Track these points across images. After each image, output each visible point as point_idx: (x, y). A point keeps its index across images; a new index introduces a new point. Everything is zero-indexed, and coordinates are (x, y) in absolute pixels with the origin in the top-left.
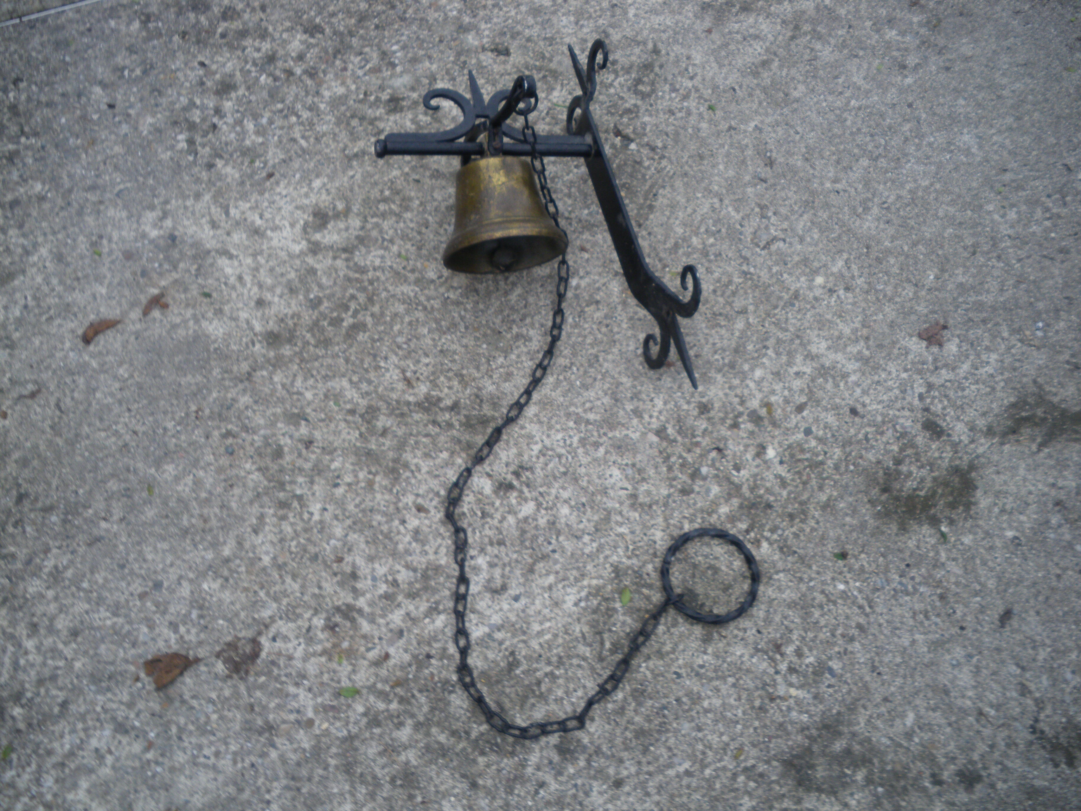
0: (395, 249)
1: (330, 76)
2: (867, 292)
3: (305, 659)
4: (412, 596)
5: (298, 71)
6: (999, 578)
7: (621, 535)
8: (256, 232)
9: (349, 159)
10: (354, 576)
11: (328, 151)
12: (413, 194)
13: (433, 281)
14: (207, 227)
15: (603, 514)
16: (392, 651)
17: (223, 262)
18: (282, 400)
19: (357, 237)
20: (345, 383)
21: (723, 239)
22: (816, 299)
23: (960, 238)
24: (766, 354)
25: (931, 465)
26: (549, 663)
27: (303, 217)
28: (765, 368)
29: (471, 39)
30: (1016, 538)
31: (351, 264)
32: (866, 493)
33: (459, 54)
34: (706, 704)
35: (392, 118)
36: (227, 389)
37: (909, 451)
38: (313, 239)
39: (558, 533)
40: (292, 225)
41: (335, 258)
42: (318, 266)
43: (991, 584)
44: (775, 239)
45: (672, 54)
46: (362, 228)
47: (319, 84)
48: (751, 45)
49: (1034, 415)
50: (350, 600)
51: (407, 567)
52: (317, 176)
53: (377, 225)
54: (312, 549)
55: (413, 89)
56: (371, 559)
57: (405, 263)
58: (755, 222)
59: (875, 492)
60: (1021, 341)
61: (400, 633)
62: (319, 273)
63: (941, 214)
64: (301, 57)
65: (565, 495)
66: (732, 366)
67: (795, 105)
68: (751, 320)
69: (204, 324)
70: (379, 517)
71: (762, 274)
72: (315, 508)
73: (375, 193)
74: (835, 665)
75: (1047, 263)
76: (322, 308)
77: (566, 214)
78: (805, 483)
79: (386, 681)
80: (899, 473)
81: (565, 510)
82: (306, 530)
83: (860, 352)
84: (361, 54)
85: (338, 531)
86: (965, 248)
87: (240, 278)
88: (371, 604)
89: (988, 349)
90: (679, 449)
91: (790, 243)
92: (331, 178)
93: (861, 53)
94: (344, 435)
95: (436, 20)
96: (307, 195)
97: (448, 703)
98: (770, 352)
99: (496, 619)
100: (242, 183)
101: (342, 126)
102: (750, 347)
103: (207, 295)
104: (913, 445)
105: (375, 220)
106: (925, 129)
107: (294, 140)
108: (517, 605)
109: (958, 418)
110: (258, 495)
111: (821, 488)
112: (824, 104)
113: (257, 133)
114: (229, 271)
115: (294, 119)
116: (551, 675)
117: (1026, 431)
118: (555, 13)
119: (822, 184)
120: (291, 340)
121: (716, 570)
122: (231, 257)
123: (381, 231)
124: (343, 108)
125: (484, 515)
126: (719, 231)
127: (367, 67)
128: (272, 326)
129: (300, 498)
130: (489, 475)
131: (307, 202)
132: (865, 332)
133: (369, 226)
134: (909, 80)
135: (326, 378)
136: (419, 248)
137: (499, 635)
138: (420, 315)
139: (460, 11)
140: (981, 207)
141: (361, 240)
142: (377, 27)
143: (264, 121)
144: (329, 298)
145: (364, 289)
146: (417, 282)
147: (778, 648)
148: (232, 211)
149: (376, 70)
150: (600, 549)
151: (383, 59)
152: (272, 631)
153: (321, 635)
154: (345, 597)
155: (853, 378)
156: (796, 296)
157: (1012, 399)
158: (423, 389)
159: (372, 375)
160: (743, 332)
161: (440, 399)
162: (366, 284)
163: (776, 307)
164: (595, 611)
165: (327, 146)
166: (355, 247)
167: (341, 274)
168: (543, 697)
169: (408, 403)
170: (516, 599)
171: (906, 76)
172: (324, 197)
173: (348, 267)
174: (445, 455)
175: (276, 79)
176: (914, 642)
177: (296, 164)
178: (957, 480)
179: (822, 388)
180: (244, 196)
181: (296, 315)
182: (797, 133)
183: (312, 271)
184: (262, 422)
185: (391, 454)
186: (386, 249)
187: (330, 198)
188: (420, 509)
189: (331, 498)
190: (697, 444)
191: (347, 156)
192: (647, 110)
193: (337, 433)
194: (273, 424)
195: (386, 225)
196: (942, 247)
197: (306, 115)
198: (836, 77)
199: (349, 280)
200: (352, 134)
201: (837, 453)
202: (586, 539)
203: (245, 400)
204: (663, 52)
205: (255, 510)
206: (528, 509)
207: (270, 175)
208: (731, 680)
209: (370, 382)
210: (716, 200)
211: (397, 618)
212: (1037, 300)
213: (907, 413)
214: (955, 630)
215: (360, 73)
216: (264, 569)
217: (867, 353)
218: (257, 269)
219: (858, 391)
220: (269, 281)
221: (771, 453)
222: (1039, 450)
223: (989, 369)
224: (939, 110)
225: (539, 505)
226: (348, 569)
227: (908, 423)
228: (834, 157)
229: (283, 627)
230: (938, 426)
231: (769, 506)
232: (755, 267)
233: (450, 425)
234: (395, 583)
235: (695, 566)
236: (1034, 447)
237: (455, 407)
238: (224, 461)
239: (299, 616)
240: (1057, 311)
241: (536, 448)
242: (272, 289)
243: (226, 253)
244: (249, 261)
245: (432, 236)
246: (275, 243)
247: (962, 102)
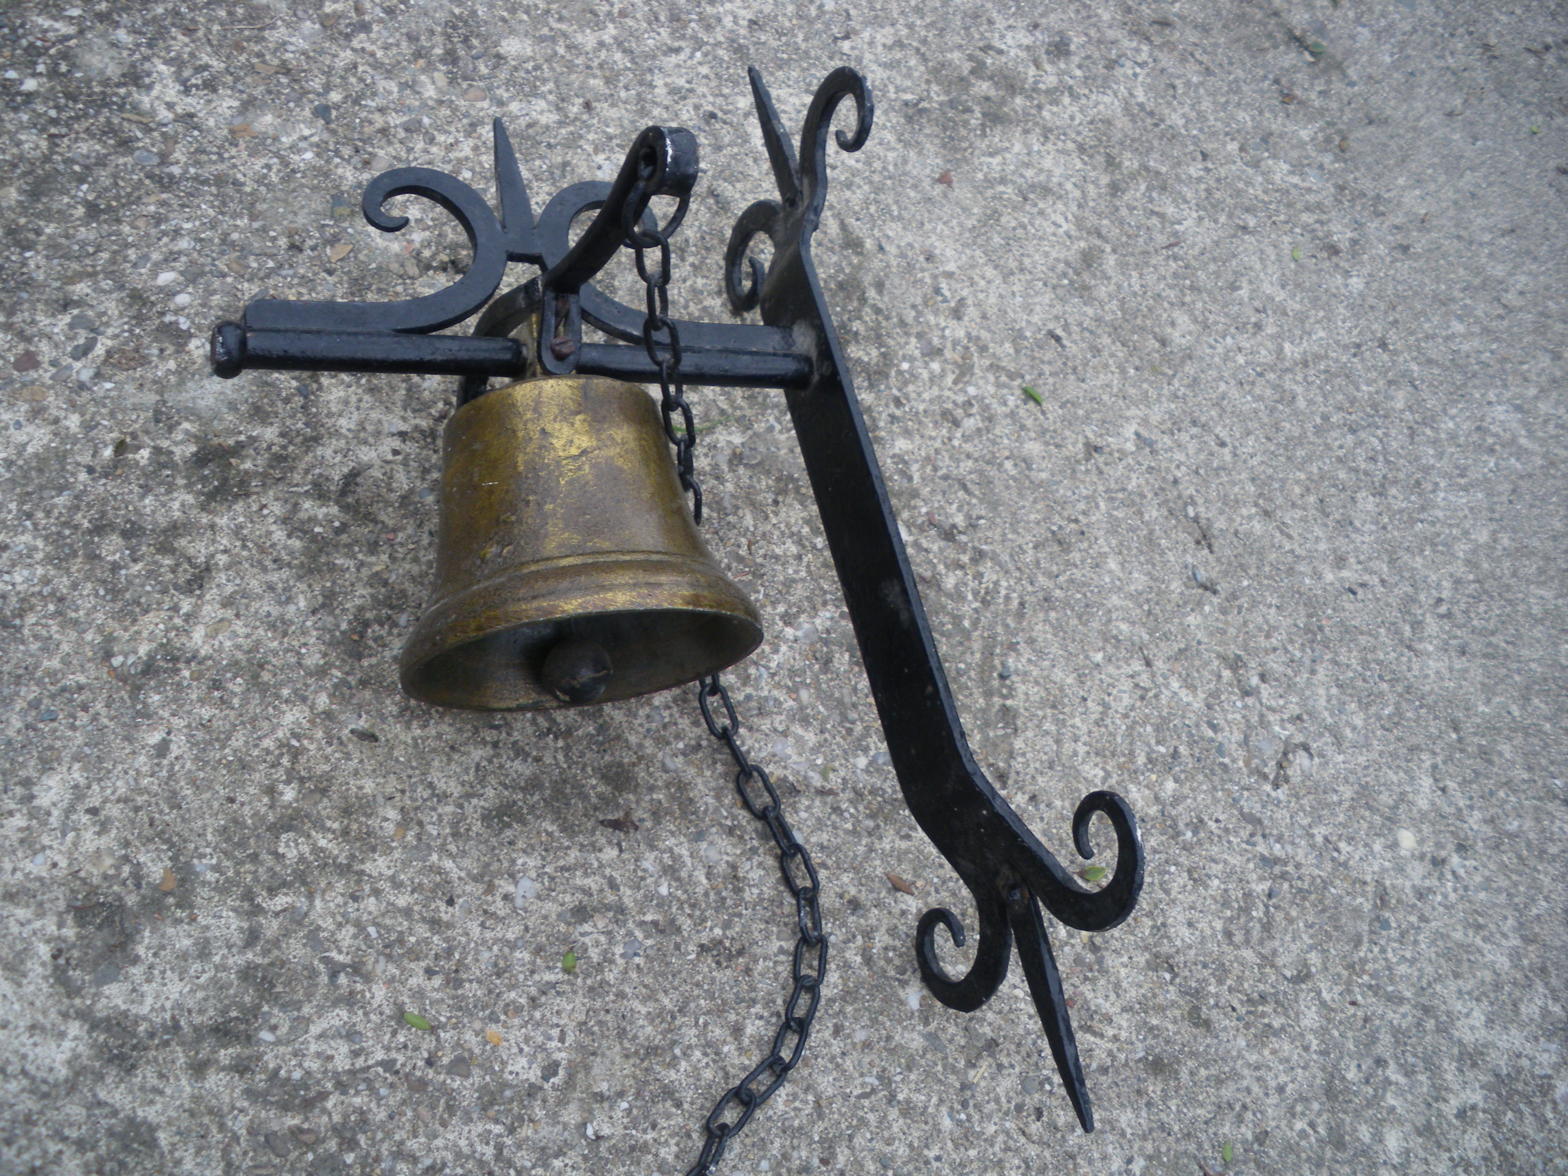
0: (379, 995)
2: (1497, 847)
9: (131, 683)
11: (55, 663)
12: (369, 786)
13: (533, 1091)
19: (247, 973)
21: (1191, 777)
22: (1419, 894)
24: (1388, 1082)
27: (44, 928)
28: (1400, 1121)
31: (260, 1080)
35: (222, 521)
38: (102, 1009)
40: (13, 968)
41: (199, 1069)
42: (150, 1114)
44: (1288, 749)
45: (891, 249)
46: (252, 937)
48: (1041, 213)
52: (46, 766)
57: (428, 1044)
58: (1235, 710)
62: (163, 1138)
67: (1190, 369)
68: (1325, 995)
71: (1300, 857)
73: (252, 801)
77: (817, 781)
84: (66, 305)
91: (1321, 755)
92: (94, 765)
93: (1252, 222)
95: (261, 180)
96: (32, 845)
98: (1393, 1073)
101: (77, 565)
102: (1352, 1074)
105: (281, 901)
106: (1429, 400)
112: (1241, 360)
119: (1317, 575)
123: (314, 938)
124: (62, 500)
126: (1175, 754)
127: (100, 350)
131: (37, 867)
133: (271, 927)
134: (1357, 283)
136: (454, 981)
141: (261, 983)
142: (93, 211)
149: (129, 358)
151: (140, 319)
156: (1382, 898)
160: (1322, 1032)
162: (333, 1145)
163: (1357, 942)
165: (48, 646)
167: (240, 1125)
171: (1347, 274)
172: (90, 841)
173: (250, 1093)
182: (1223, 444)
186: (350, 1000)
187: (107, 841)
191: (121, 676)
192: (893, 418)
198: (1233, 287)
199: (271, 1141)
200: (115, 592)
204: (869, 244)
210: (1137, 666)
215: (83, 370)
228: (1312, 499)
232: (1279, 839)
245: (475, 930)
247: (1458, 327)
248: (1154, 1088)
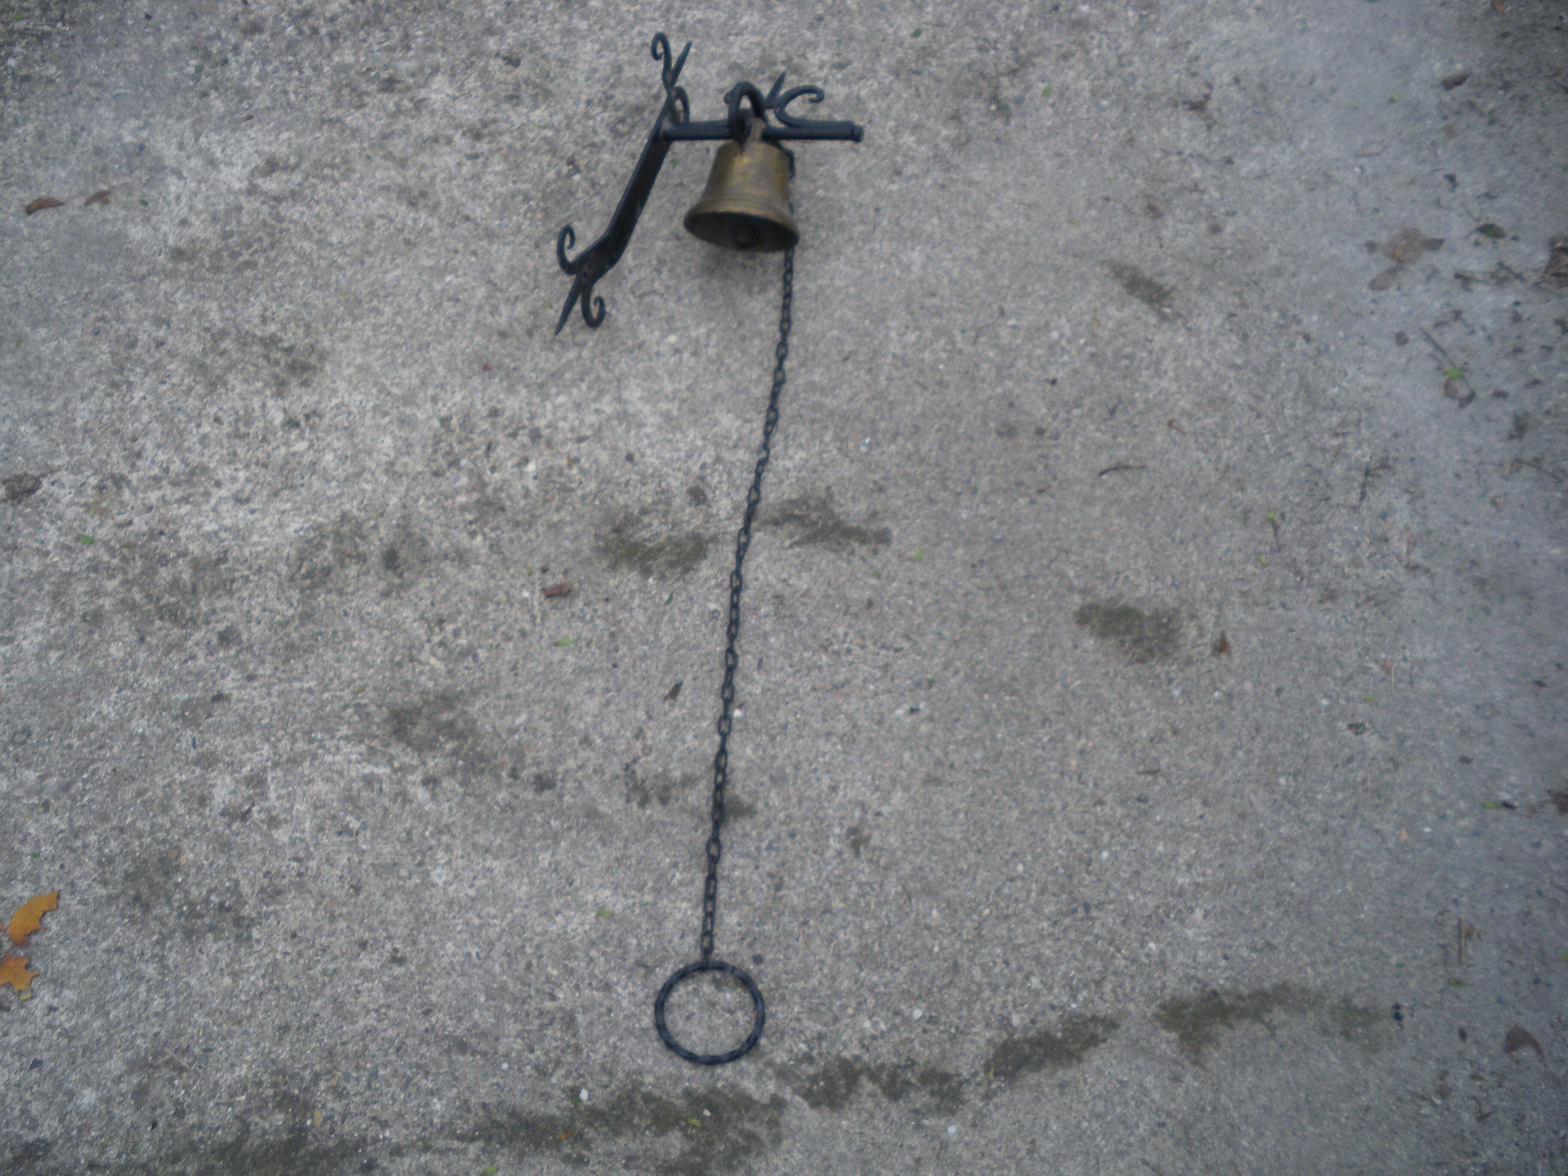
0: (317, 209)
1: (349, 43)
2: (712, 362)
3: (68, 506)
4: (175, 484)
5: (323, 31)
6: (677, 639)
7: (363, 491)
8: (212, 163)
9: (323, 121)
10: (139, 455)
11: (309, 110)
14: (174, 146)
15: (358, 469)
16: (136, 520)
17: (172, 180)
18: (158, 305)
19: (292, 191)
20: (214, 306)
22: (658, 354)
23: (840, 341)
24: (578, 386)
25: (675, 525)
26: (250, 568)
27: (258, 161)
28: (571, 397)
29: (492, 44)
30: (715, 611)
31: (274, 211)
32: (597, 527)
33: (472, 54)
34: (355, 644)
35: (379, 96)
36: (120, 282)
37: (661, 507)
38: (255, 182)
39: (314, 472)
40: (244, 165)
41: (263, 203)
42: (246, 206)
43: (666, 640)
44: (654, 292)
46: (300, 184)
47: (334, 49)
49: (807, 516)
50: (125, 472)
51: (184, 461)
52: (288, 130)
53: (314, 187)
54: (118, 425)
55: (413, 75)
56: (158, 446)
57: (318, 224)
58: (644, 273)
59: (606, 529)
60: (840, 450)
61: (150, 509)
62: (244, 211)
63: (837, 315)
64: (332, 19)
65: (336, 444)
66: (541, 386)
69: (130, 226)
70: (182, 417)
72: (138, 395)
73: (328, 158)
74: (482, 654)
75: (917, 389)
76: (231, 241)
78: (545, 501)
79: (119, 541)
80: (638, 520)
81: (329, 457)
82: (122, 409)
83: (669, 411)
84: (386, 30)
85: (145, 418)
86: (840, 353)
87: (178, 198)
88: (141, 480)
89: (800, 446)
90: (453, 439)
91: (666, 300)
92: (299, 134)
94: (191, 346)
95: (471, 17)
96: (270, 144)
97: (156, 572)
98: (584, 386)
99: (228, 522)
100: (222, 118)
101: (334, 91)
102: (568, 376)
103: (144, 203)
104: (668, 503)
105: (314, 180)
106: (878, 235)
107: (286, 92)
108: (251, 517)
109: (728, 495)
110: (100, 372)
111: (558, 510)
113: (259, 78)
114: (172, 188)
115: (296, 74)
116: (247, 579)
117: (789, 527)
118: (584, 37)
120: (190, 260)
121: (424, 543)
122: (180, 176)
123: (314, 191)
124: (343, 76)
125: (265, 440)
127: (385, 44)
128: (183, 244)
129: (130, 384)
130: (285, 411)
131: (267, 149)
132: (686, 395)
133: (307, 184)
134: (894, 187)
135: (202, 297)
136: (337, 215)
137: (223, 535)
138: (305, 269)
139: (497, 14)
140: (883, 320)
141: (293, 194)
142: (414, 9)
143: (270, 68)
144: (240, 234)
145: (271, 235)
146: (319, 242)
147: (441, 622)
148: (202, 140)
149: (392, 49)
150: (340, 496)
151: (402, 41)
152: (56, 476)
153: (90, 491)
154: (123, 469)
155: (648, 430)
156: (640, 346)
157: (794, 496)
158: (273, 328)
159: (239, 306)
160: (570, 361)
161: (281, 340)
162: (277, 231)
164: (308, 542)
165: (311, 105)
166: (285, 199)
167: (261, 217)
168: (230, 593)
169: (254, 336)
170: (252, 512)
171: (894, 183)
172: (284, 149)
173: (270, 213)
174: (260, 385)
175: (301, 32)
176: (563, 661)
177: (275, 115)
178: (691, 545)
179: (613, 430)
180: (218, 129)
181: (207, 241)
183: (239, 209)
184: (133, 316)
185: (218, 371)
186: (310, 207)
187: (288, 151)
188: (217, 420)
189: (154, 391)
190: (471, 440)
191: (322, 119)
193: (186, 342)
194: (140, 321)
195: (321, 187)
196: (816, 345)
197: (308, 72)
199: (265, 224)
200: (337, 101)
201: (592, 486)
202: (334, 484)
203: (130, 296)
205: (91, 382)
206: (301, 446)
207: (250, 117)
208: (386, 633)
209: (234, 310)
211: (153, 497)
212: (882, 418)
213: (680, 475)
214: (607, 665)
215: (376, 48)
216: (73, 430)
217: (675, 413)
218: (195, 194)
219: (646, 442)
220: (200, 206)
221: (531, 467)
222: (791, 547)
223: (789, 464)
224: (904, 222)
225: (311, 446)
226: (137, 448)
227: (675, 484)
229: (65, 477)
230: (702, 493)
231: (502, 509)
233: (277, 363)
234: (166, 470)
235: (409, 535)
236: (787, 543)
237: (289, 350)
238: (88, 338)
239: (81, 472)
240: (896, 434)
241: (335, 401)
242: (198, 214)
243: (178, 174)
244: (193, 185)
246: (222, 177)
247: (935, 221)
248: (495, 338)
